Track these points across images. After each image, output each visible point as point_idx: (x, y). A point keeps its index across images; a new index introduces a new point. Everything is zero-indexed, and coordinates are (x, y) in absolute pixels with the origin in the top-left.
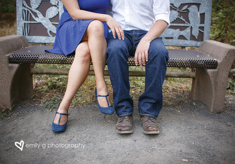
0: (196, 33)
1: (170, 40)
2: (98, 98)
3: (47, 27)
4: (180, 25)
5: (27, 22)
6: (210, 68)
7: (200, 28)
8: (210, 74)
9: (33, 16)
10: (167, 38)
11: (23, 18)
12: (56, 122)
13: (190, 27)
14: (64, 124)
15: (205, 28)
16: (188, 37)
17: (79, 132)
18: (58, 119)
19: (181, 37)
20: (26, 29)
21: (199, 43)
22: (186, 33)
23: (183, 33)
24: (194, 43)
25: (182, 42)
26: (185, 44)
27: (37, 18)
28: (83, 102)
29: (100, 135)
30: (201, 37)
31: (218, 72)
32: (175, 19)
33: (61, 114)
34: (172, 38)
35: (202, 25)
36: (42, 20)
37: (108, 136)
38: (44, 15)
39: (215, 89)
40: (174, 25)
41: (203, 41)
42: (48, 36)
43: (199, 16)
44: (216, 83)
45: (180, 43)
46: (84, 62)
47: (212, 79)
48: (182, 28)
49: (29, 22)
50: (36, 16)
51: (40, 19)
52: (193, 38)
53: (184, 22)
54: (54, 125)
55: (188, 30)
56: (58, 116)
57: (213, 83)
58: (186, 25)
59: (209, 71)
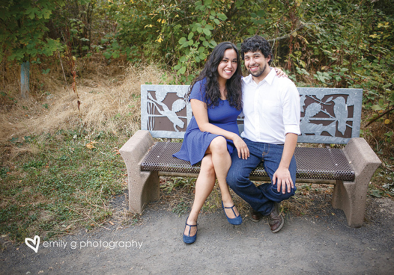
0: (342, 128)
1: (312, 137)
2: (225, 209)
3: (173, 121)
4: (323, 119)
5: (152, 115)
6: (346, 180)
7: (347, 122)
8: (346, 187)
9: (159, 110)
10: (307, 134)
11: (148, 111)
12: (187, 233)
13: (336, 121)
14: (194, 234)
15: (353, 122)
16: (333, 134)
17: (208, 244)
18: (189, 231)
19: (325, 133)
20: (151, 123)
21: (346, 140)
22: (331, 128)
23: (326, 128)
24: (340, 140)
25: (325, 139)
26: (329, 141)
27: (163, 111)
28: (212, 207)
29: (228, 247)
30: (348, 133)
31: (355, 185)
32: (318, 113)
33: (191, 226)
34: (314, 134)
35: (351, 119)
36: (167, 113)
37: (236, 249)
38: (170, 108)
39: (353, 202)
40: (317, 119)
41: (351, 137)
42: (175, 131)
43: (346, 109)
44: (353, 196)
45: (324, 140)
46: (209, 175)
47: (349, 192)
48: (326, 123)
49: (154, 115)
50: (162, 109)
51: (166, 112)
52: (338, 134)
53: (328, 116)
54: (185, 237)
55: (333, 125)
56: (188, 228)
57: (350, 196)
58: (330, 119)
59: (346, 184)
